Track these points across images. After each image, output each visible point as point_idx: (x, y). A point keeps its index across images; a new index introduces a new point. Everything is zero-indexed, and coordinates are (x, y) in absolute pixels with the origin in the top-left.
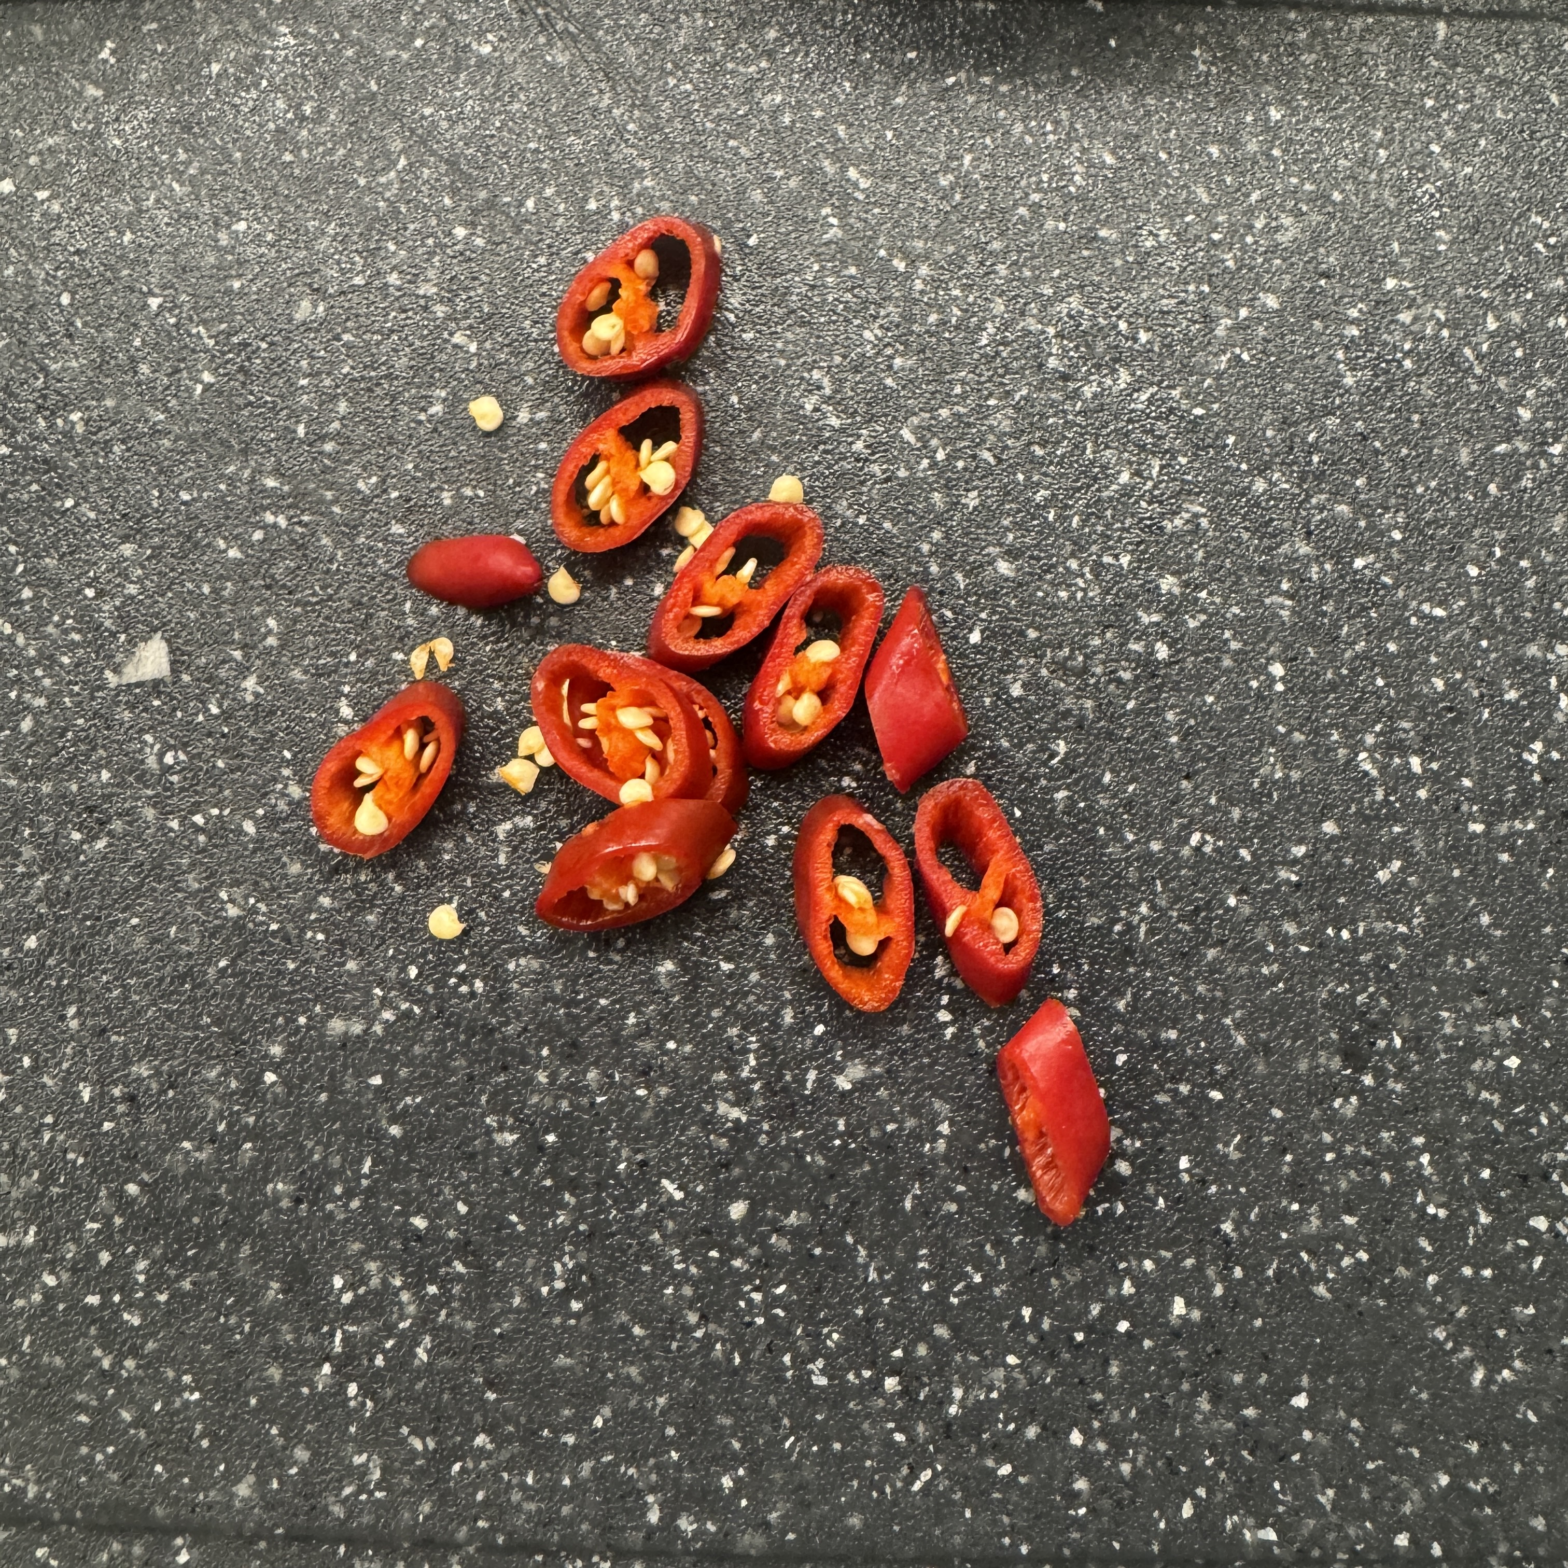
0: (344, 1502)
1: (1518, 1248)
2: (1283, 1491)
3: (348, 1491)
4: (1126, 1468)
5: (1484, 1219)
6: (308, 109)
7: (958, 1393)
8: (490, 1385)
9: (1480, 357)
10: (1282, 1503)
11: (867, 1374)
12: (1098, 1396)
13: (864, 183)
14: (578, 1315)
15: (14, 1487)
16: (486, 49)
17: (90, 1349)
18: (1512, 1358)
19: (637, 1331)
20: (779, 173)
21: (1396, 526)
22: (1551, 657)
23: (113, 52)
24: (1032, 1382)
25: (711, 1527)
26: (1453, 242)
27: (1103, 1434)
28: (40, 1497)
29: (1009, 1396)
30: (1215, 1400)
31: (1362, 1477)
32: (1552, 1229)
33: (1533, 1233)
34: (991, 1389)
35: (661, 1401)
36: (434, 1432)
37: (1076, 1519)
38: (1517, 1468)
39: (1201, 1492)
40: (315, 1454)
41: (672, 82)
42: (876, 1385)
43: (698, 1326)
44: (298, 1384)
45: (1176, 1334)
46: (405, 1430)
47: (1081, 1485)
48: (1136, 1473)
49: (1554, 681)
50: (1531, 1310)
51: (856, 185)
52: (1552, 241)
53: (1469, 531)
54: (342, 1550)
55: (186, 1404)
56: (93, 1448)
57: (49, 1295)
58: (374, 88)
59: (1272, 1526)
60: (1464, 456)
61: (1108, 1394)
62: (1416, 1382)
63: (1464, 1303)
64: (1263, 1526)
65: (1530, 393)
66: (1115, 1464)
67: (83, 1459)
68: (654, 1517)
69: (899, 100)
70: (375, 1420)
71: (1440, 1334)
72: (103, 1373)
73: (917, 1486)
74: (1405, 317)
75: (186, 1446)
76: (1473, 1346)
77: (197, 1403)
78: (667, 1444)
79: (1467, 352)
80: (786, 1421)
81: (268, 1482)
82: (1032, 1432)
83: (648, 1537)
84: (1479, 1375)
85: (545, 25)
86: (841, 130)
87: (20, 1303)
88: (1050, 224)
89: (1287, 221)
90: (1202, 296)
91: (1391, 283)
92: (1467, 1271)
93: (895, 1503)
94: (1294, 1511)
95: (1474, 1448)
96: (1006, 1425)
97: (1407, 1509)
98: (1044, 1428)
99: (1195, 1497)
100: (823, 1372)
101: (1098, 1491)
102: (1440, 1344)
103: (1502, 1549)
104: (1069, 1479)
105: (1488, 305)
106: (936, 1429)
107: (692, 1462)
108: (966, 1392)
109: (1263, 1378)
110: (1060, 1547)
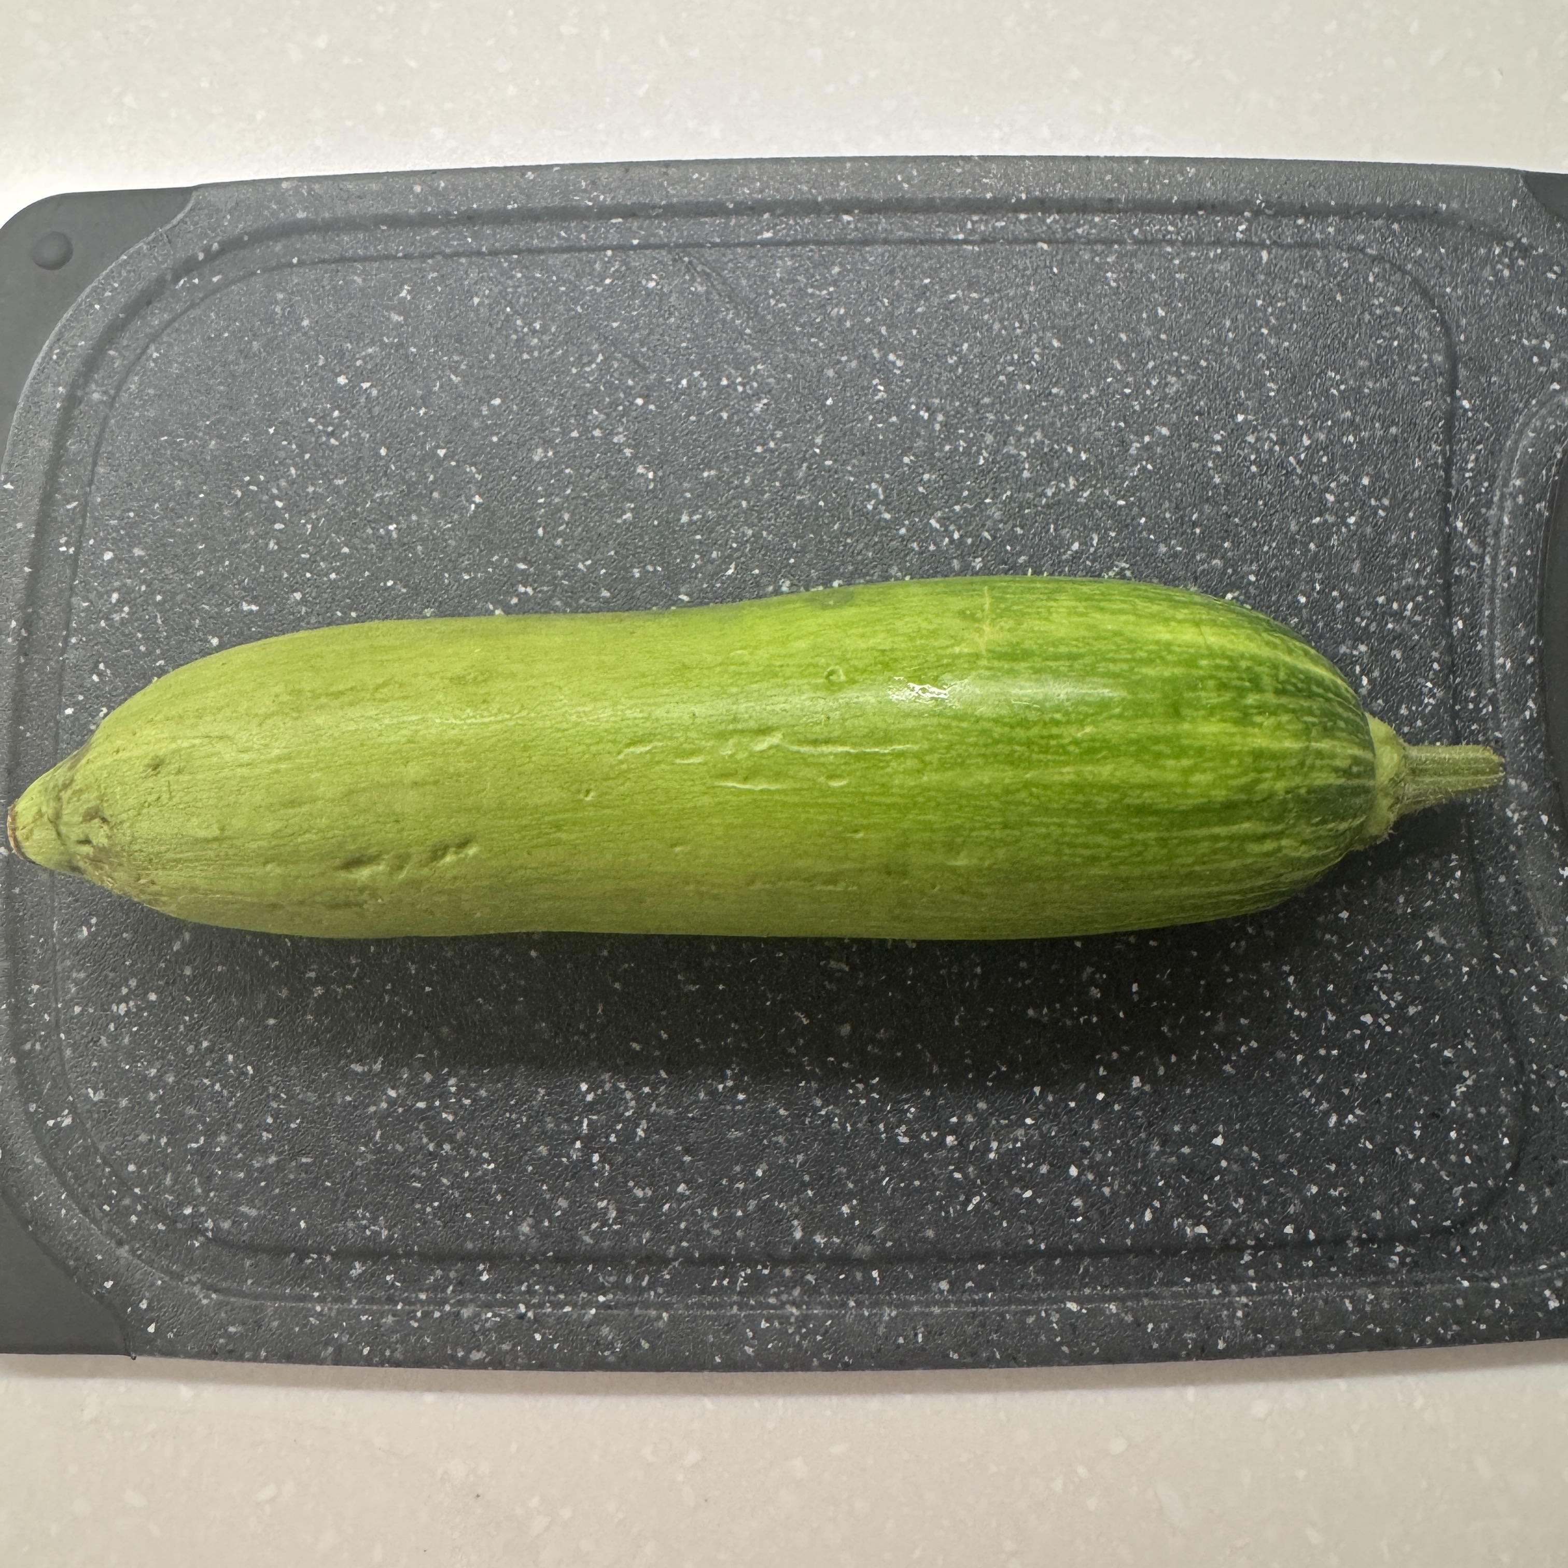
0: (593, 1234)
1: (1354, 1036)
2: (1210, 1201)
3: (594, 1226)
4: (1106, 1191)
5: (1331, 1017)
6: (537, 326)
7: (994, 1145)
8: (687, 1151)
9: (1300, 462)
10: (1209, 1209)
11: (935, 1134)
12: (1087, 1144)
13: (899, 363)
14: (742, 1103)
15: (373, 1232)
16: (652, 284)
17: (420, 1138)
18: (1354, 1108)
19: (782, 1112)
20: (844, 359)
21: (1252, 572)
22: (1355, 653)
23: (409, 292)
24: (1042, 1135)
25: (837, 1240)
26: (1278, 391)
27: (1091, 1168)
28: (390, 1238)
29: (1027, 1146)
30: (1163, 1144)
31: (1262, 1189)
32: (1375, 1022)
33: (1362, 1026)
34: (1016, 1140)
35: (800, 1158)
36: (650, 1185)
37: (1076, 1225)
38: (1361, 1180)
39: (1157, 1204)
40: (572, 1203)
41: (773, 302)
42: (941, 1142)
43: (822, 1107)
44: (560, 1156)
45: (1136, 1100)
46: (631, 1184)
47: (1077, 1203)
48: (1113, 1193)
49: (1358, 669)
50: (1364, 1076)
51: (894, 363)
52: (1342, 387)
53: (1300, 574)
54: (590, 1268)
55: (486, 1172)
56: (423, 1204)
57: (392, 1102)
58: (579, 309)
59: (1205, 1224)
60: (1293, 527)
61: (1093, 1141)
62: (1293, 1125)
63: (1321, 1072)
64: (1198, 1224)
65: (1333, 485)
66: (1100, 1187)
67: (418, 1211)
68: (798, 1235)
69: (920, 310)
70: (611, 1178)
71: (1306, 1093)
72: (430, 1154)
73: (970, 1207)
74: (1251, 439)
75: (487, 1200)
76: (1329, 1102)
77: (493, 1171)
78: (804, 1186)
79: (1291, 459)
80: (883, 1168)
81: (542, 1221)
82: (1044, 1169)
83: (794, 1248)
84: (1334, 1119)
85: (690, 266)
86: (883, 331)
87: (372, 1109)
88: (1020, 386)
89: (1173, 379)
90: (1120, 430)
91: (1240, 418)
92: (1322, 1052)
93: (956, 1220)
94: (1218, 1214)
95: (1333, 1167)
96: (1027, 1163)
97: (1291, 1209)
98: (1051, 1165)
99: (1152, 1207)
100: (905, 1134)
101: (1089, 1206)
102: (1307, 1100)
103: (1355, 1233)
104: (1069, 1200)
105: (1304, 430)
106: (982, 1169)
107: (823, 1198)
108: (1000, 1142)
109: (1193, 1128)
110: (1066, 1244)
